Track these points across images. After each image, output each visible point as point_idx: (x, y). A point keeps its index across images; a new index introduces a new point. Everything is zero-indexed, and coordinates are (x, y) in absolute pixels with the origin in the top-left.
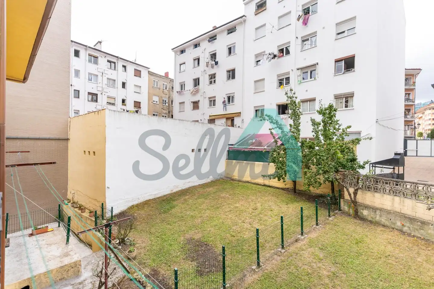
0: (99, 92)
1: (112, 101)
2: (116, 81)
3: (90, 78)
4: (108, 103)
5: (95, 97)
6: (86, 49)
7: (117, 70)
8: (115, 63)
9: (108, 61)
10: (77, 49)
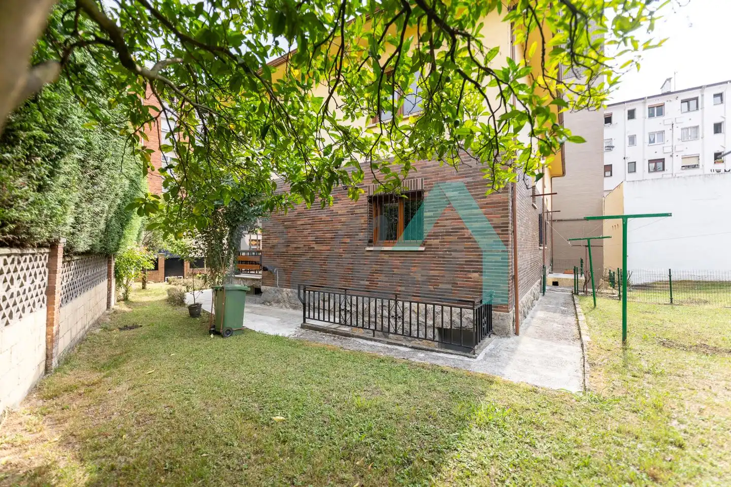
0: (665, 154)
1: (693, 162)
2: (700, 127)
3: (652, 140)
4: (684, 168)
5: (660, 165)
6: (645, 103)
7: (702, 108)
8: (697, 99)
9: (683, 102)
10: (631, 108)
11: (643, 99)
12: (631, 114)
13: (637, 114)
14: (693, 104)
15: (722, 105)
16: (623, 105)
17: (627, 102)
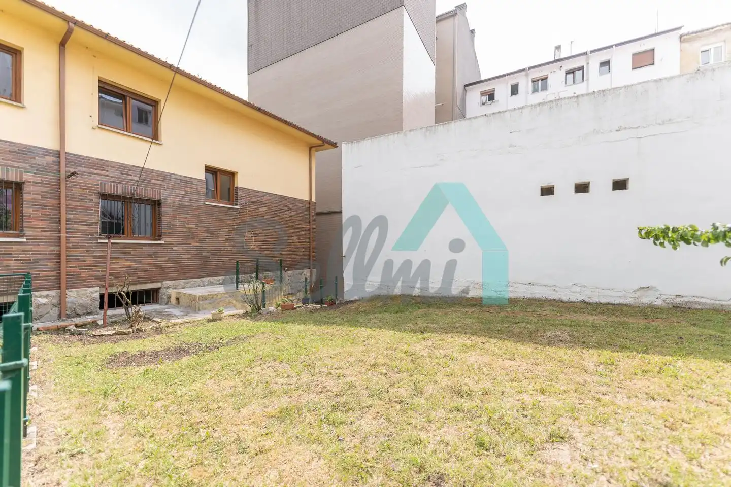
6: (527, 75)
7: (588, 79)
8: (582, 68)
9: (568, 73)
10: (514, 82)
11: (524, 70)
12: (515, 90)
13: (521, 89)
14: (578, 74)
15: (609, 75)
16: (504, 78)
17: (509, 74)
